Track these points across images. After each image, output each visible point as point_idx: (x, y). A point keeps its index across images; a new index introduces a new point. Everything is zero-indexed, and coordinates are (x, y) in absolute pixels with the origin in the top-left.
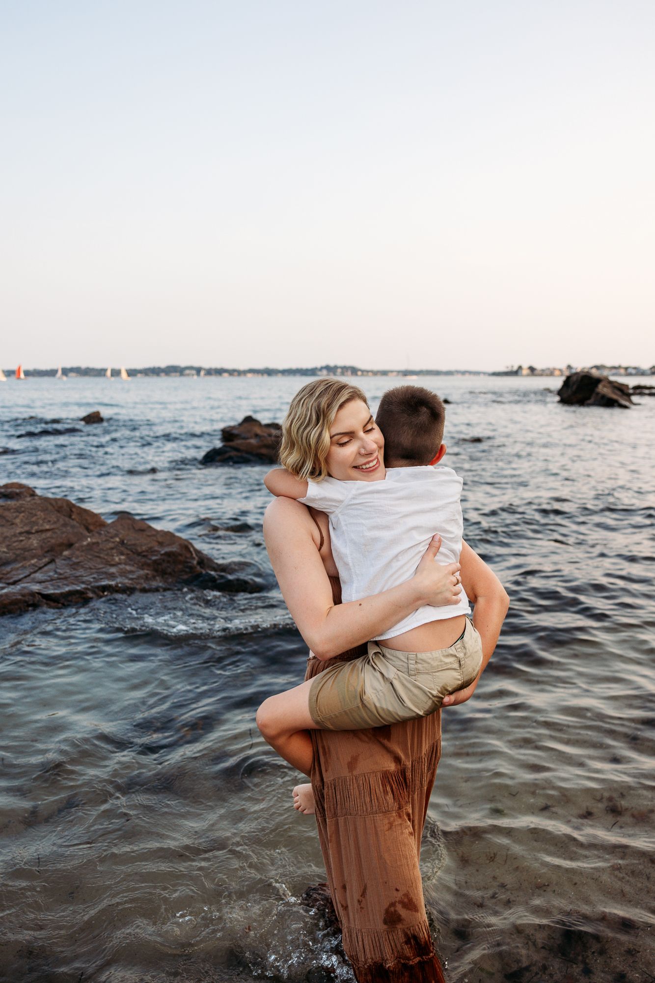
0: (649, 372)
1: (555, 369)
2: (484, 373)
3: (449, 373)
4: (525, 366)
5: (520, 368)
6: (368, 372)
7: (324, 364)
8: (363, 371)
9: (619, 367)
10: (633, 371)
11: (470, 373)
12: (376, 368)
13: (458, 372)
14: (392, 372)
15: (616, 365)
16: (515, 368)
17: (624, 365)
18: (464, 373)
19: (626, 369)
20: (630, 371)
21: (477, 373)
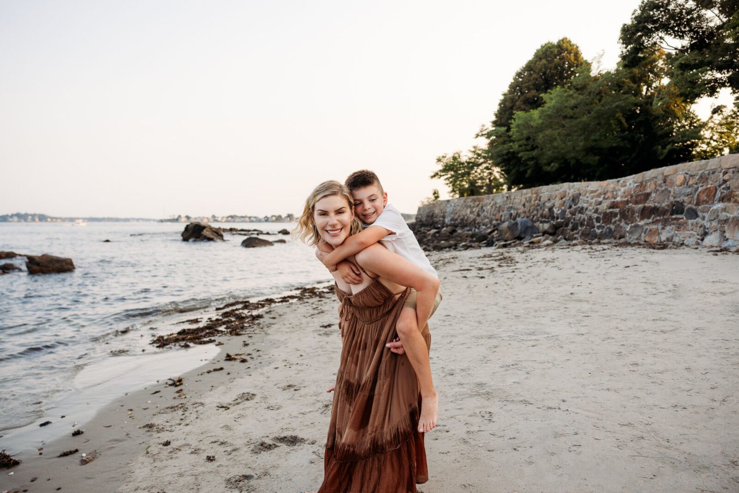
0: (264, 220)
1: (204, 218)
2: (154, 220)
3: (126, 220)
4: (183, 215)
5: (180, 216)
6: (56, 218)
7: (15, 212)
8: (52, 218)
9: (246, 217)
10: (254, 220)
11: (143, 220)
12: (64, 216)
13: (133, 219)
14: (78, 219)
15: (244, 215)
16: (176, 217)
17: (249, 215)
18: (138, 220)
19: (250, 218)
20: (252, 219)
21: (148, 220)
